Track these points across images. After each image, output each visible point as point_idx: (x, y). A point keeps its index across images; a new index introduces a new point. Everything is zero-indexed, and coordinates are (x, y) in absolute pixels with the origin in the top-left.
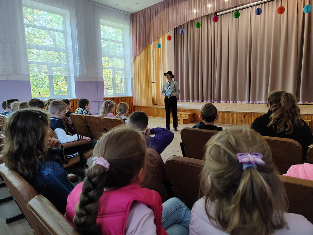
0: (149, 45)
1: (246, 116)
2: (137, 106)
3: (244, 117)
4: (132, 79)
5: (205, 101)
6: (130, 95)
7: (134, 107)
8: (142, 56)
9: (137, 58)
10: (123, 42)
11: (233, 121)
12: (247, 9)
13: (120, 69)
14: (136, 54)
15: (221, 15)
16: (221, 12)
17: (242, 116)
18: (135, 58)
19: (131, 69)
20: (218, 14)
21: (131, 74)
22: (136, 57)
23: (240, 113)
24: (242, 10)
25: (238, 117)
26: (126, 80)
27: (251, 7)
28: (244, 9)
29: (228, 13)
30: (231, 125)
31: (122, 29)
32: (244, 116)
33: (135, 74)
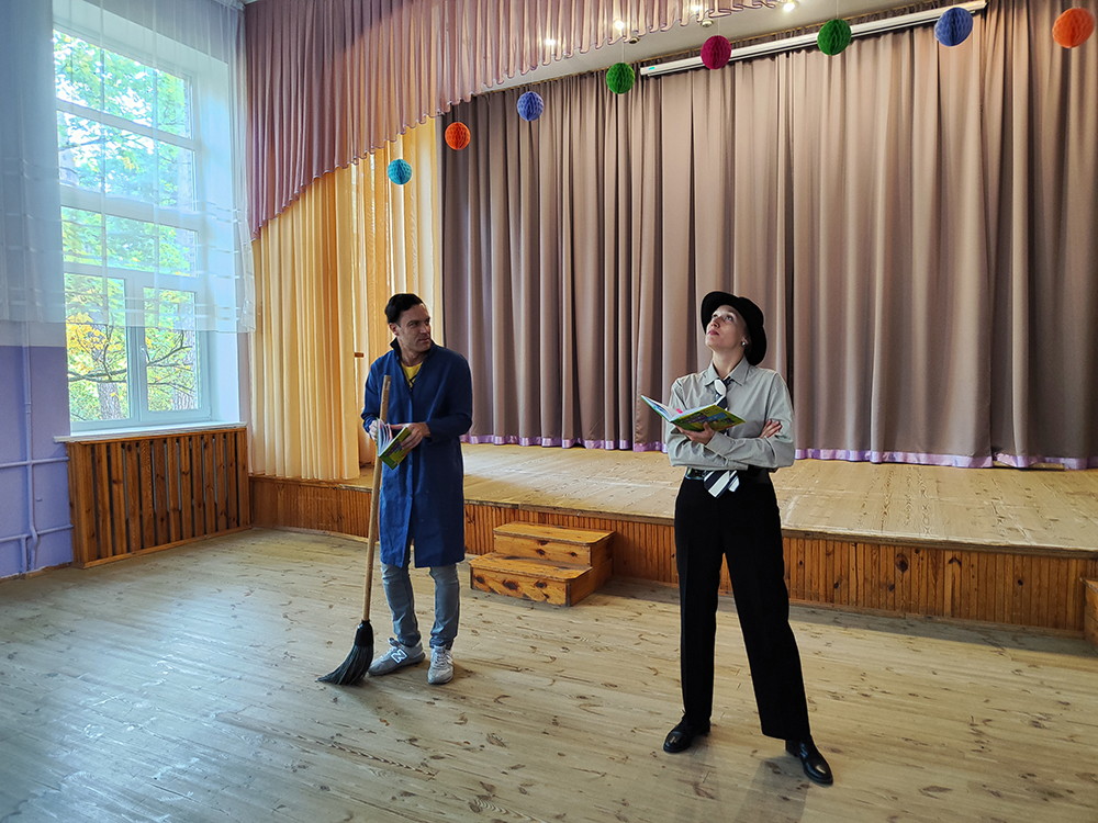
0: (344, 166)
1: (913, 561)
2: (272, 481)
3: (903, 566)
4: (243, 339)
5: (586, 443)
6: (228, 417)
7: (255, 481)
8: (303, 222)
9: (274, 228)
10: (196, 145)
11: (836, 586)
12: (768, 60)
13: (170, 283)
14: (268, 206)
15: (657, 77)
16: (657, 63)
17: (888, 561)
18: (259, 230)
19: (240, 284)
20: (644, 71)
21: (240, 313)
22: (266, 224)
23: (875, 543)
24: (747, 65)
25: (868, 564)
26: (207, 338)
27: (787, 53)
28: (755, 63)
29: (686, 71)
30: (829, 605)
31: (190, 77)
32: (898, 560)
33: (259, 309)
